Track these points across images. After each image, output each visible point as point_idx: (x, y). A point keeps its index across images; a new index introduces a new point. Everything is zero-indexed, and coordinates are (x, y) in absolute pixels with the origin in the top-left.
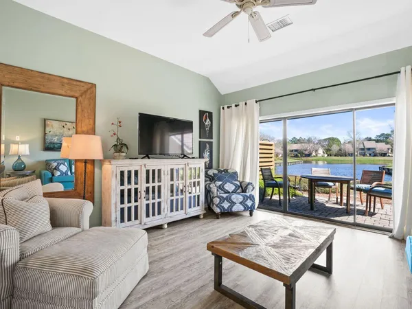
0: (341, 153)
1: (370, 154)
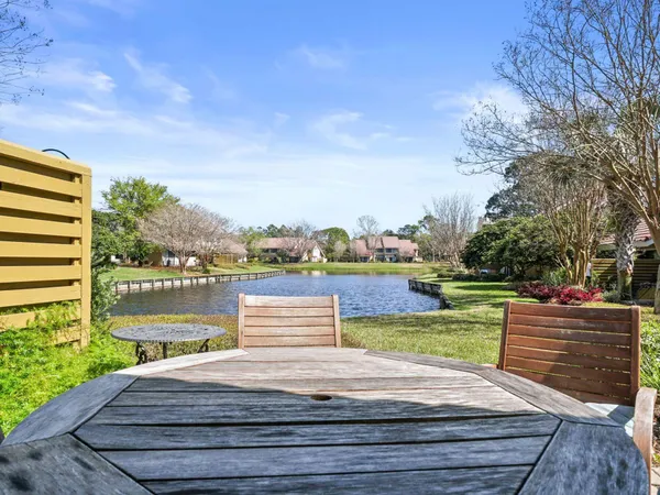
0: (350, 257)
1: (391, 259)
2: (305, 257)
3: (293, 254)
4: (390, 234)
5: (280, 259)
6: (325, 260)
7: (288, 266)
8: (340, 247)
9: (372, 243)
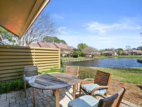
0: (123, 54)
1: (135, 54)
2: (113, 55)
3: (110, 54)
4: (134, 49)
5: (108, 55)
6: (118, 55)
7: (109, 56)
8: (121, 52)
9: (129, 51)
